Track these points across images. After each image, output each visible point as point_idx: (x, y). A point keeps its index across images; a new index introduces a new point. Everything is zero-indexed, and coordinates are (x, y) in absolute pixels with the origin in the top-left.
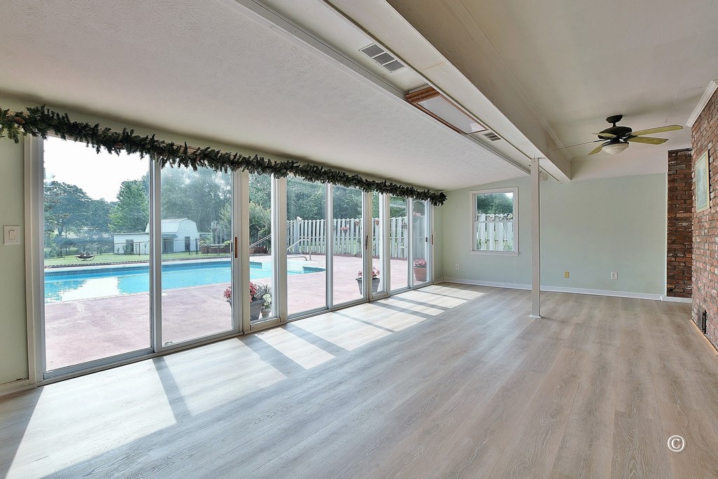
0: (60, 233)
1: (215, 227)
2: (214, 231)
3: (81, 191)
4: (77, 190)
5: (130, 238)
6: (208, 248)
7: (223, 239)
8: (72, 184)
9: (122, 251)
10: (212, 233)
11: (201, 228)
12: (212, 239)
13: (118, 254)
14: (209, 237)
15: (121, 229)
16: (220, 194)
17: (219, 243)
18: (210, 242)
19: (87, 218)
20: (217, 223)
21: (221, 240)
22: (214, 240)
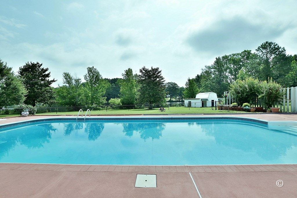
0: (171, 99)
1: (226, 95)
2: (226, 97)
3: (176, 84)
4: (175, 84)
5: (190, 101)
6: (222, 107)
7: (231, 101)
8: (174, 82)
9: (187, 106)
10: (224, 98)
11: (219, 96)
12: (224, 102)
13: (186, 107)
14: (222, 100)
15: (187, 97)
16: (228, 80)
17: (229, 104)
18: (223, 103)
19: (178, 94)
20: (228, 93)
21: (230, 102)
22: (226, 102)
